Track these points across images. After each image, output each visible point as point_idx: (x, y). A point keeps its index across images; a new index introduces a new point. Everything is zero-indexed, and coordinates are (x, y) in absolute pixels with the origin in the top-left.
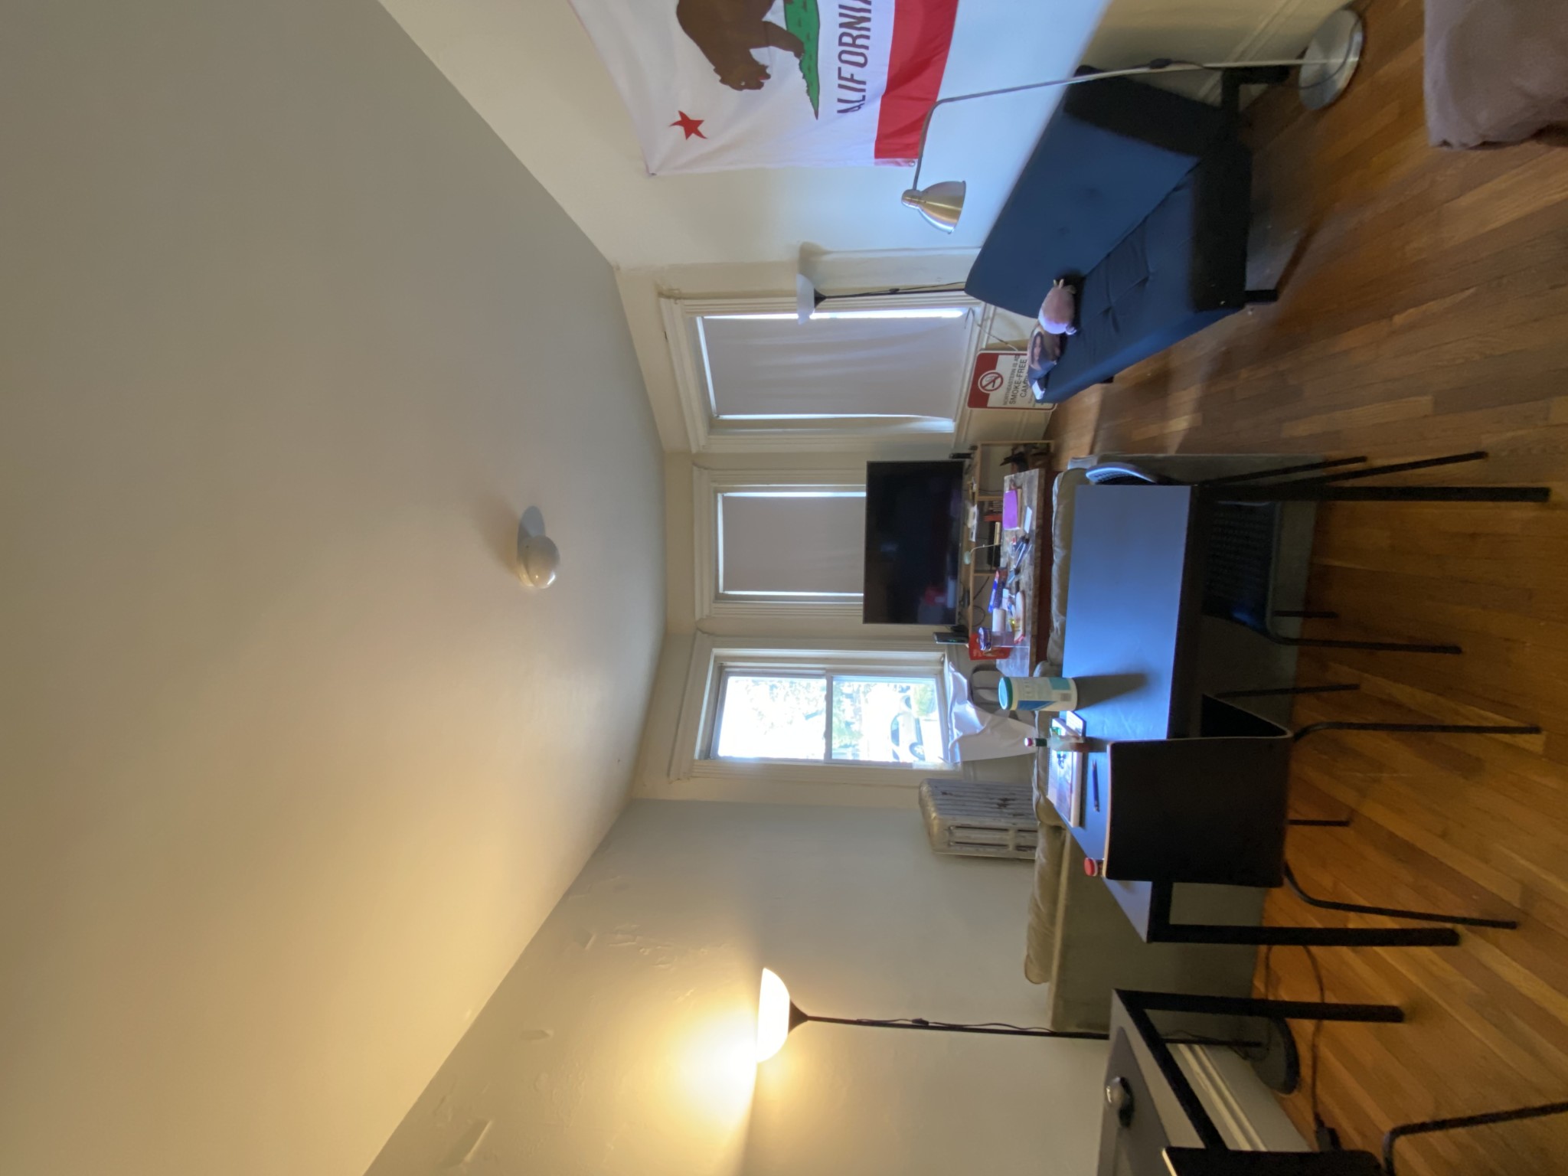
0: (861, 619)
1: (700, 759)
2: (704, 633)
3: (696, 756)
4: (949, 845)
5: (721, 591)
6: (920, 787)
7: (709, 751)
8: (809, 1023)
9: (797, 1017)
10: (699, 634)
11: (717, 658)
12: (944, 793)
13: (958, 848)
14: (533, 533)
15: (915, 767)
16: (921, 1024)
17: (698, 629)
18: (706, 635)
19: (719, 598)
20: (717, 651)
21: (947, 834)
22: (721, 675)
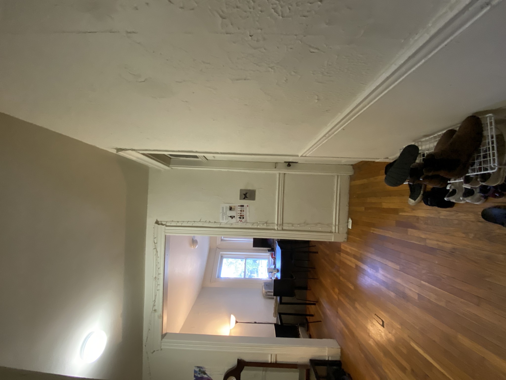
0: (252, 246)
1: (217, 278)
2: (218, 248)
3: (216, 277)
4: (266, 296)
5: (222, 238)
6: (262, 284)
7: (219, 276)
8: (238, 323)
9: (237, 322)
10: (217, 249)
11: (221, 254)
12: (266, 285)
13: (268, 296)
14: (194, 239)
15: (262, 279)
16: (255, 323)
17: (217, 247)
18: (219, 249)
19: (222, 240)
20: (221, 253)
21: (266, 293)
22: (222, 258)
